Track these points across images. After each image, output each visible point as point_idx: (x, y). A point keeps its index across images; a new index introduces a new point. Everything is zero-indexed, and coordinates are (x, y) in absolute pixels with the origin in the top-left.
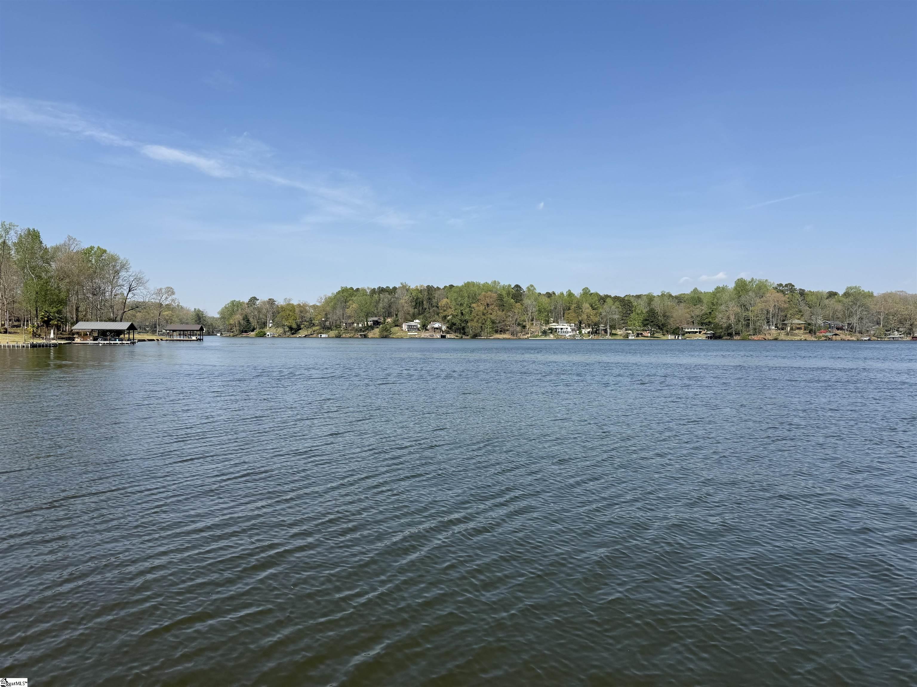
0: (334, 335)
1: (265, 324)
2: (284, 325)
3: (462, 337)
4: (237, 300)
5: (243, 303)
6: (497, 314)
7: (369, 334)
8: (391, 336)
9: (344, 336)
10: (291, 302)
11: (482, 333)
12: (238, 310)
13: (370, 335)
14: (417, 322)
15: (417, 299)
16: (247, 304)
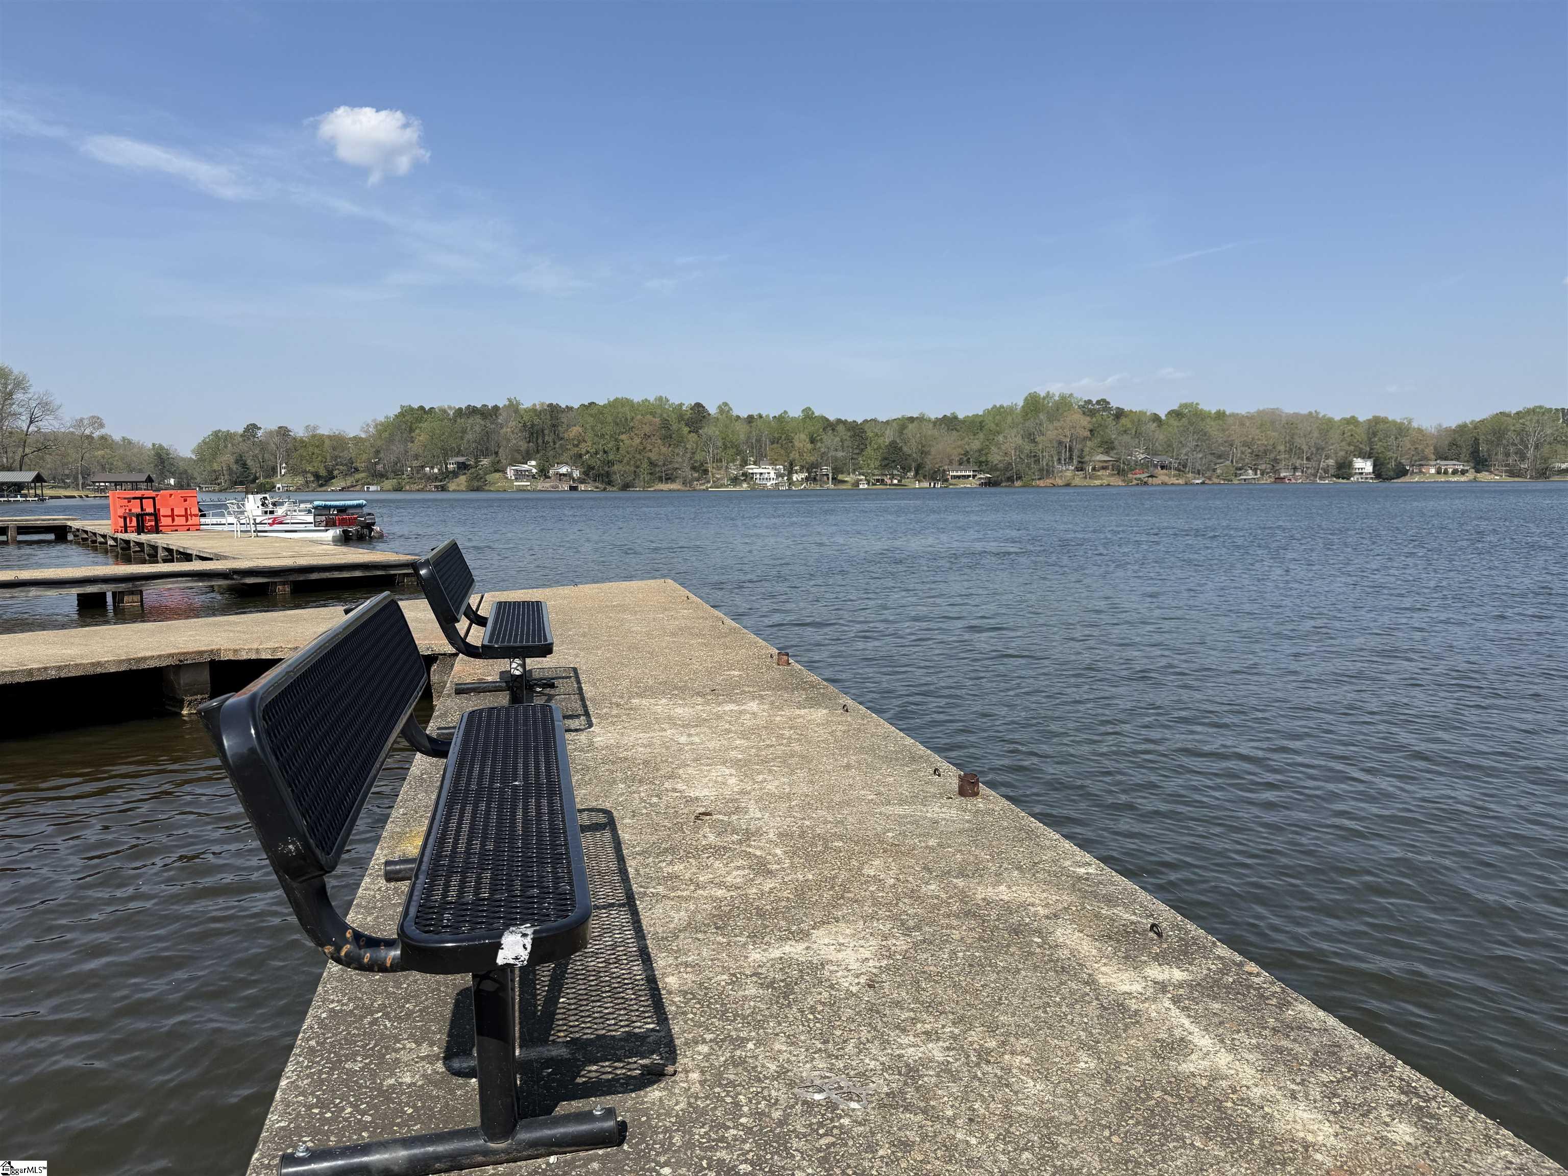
0: (391, 488)
1: (274, 470)
2: (305, 472)
3: (605, 489)
4: (224, 429)
5: (235, 434)
6: (658, 451)
7: (449, 485)
8: (486, 488)
9: (408, 488)
10: (319, 432)
11: (637, 481)
12: (226, 447)
13: (452, 486)
14: (531, 466)
15: (533, 425)
16: (241, 436)
